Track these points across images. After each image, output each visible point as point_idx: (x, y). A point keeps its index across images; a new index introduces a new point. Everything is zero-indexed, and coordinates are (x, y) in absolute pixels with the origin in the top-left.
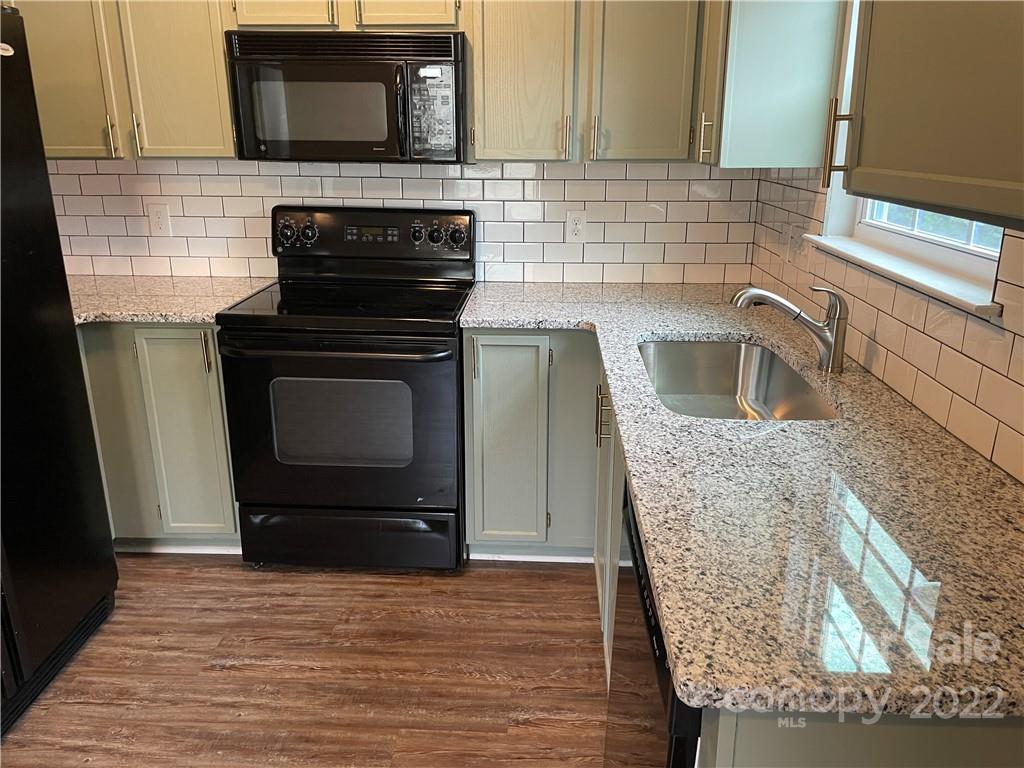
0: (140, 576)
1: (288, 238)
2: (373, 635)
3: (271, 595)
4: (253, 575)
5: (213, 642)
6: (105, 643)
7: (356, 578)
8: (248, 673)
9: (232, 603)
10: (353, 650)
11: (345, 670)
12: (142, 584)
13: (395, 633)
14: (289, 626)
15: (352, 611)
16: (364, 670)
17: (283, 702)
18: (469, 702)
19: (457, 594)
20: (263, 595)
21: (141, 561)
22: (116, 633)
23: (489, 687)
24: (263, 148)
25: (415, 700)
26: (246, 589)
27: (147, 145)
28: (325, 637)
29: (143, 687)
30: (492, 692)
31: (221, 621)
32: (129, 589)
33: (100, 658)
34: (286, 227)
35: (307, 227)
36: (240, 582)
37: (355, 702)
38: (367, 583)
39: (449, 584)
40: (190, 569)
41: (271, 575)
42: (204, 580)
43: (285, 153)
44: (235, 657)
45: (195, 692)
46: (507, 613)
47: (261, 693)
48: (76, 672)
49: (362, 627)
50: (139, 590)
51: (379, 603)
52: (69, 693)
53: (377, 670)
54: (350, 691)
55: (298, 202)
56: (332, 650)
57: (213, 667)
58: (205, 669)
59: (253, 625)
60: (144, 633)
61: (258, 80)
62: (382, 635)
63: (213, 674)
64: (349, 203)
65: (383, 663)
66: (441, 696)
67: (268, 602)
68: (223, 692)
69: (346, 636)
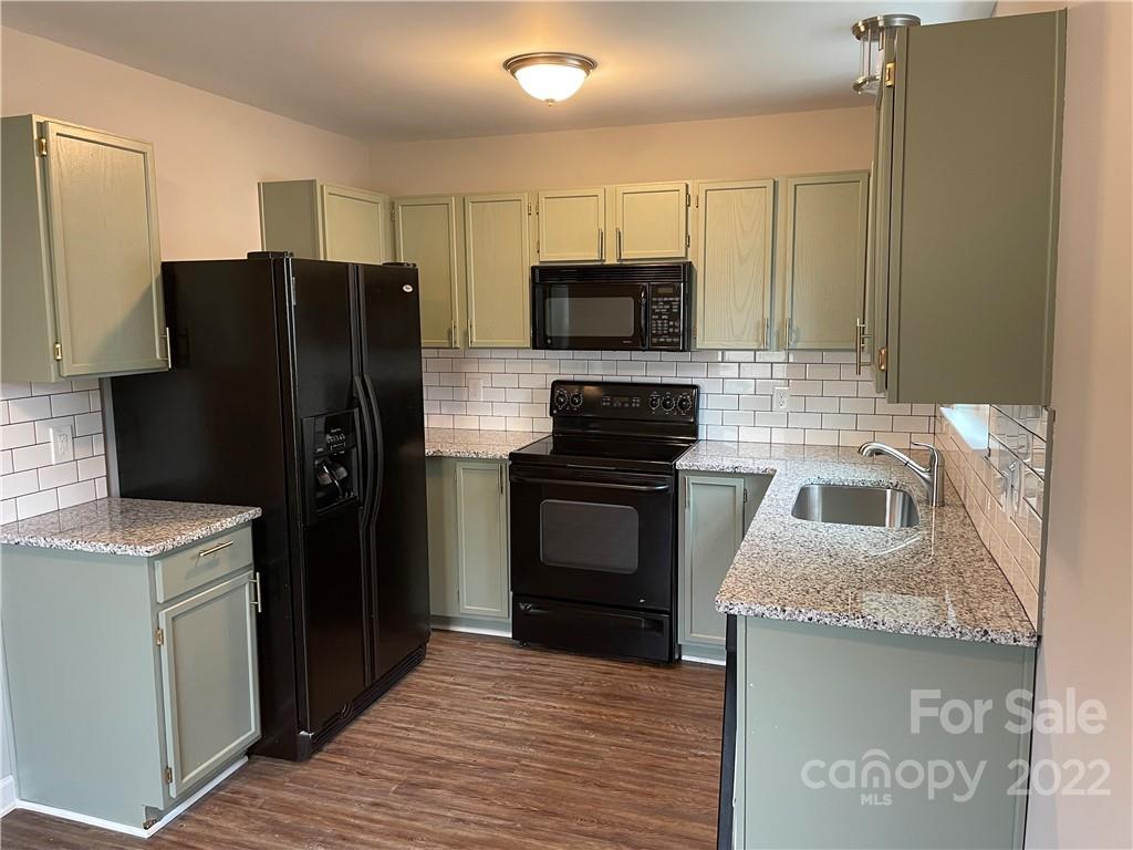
0: (441, 643)
1: (561, 403)
2: (600, 695)
3: (529, 663)
4: (518, 651)
5: (489, 685)
6: (419, 677)
7: (592, 661)
8: (512, 704)
9: (502, 665)
10: (583, 701)
11: (577, 711)
12: (442, 647)
13: (615, 696)
14: (540, 682)
15: (587, 679)
16: (591, 712)
17: (534, 722)
18: (663, 740)
19: (668, 679)
20: (524, 663)
21: (442, 634)
22: (425, 672)
23: (680, 733)
24: (549, 341)
25: (624, 733)
26: (514, 659)
27: (475, 340)
28: (567, 691)
29: (445, 703)
30: (682, 737)
31: (495, 674)
32: (435, 649)
33: (417, 684)
34: (561, 396)
35: (575, 396)
36: (509, 654)
37: (582, 728)
38: (600, 665)
39: (662, 673)
40: (475, 643)
41: (530, 652)
42: (484, 650)
43: (566, 344)
44: (504, 694)
45: (477, 709)
46: (704, 695)
47: (520, 715)
48: (400, 690)
49: (593, 690)
50: (440, 651)
51: (607, 678)
52: (397, 700)
53: (599, 714)
54: (579, 722)
55: (570, 378)
56: (570, 699)
57: (489, 698)
58: (484, 699)
59: (516, 679)
60: (444, 674)
61: (550, 297)
62: (606, 696)
63: (490, 702)
64: (606, 379)
65: (604, 711)
66: (643, 734)
67: (528, 667)
68: (494, 712)
69: (581, 692)
